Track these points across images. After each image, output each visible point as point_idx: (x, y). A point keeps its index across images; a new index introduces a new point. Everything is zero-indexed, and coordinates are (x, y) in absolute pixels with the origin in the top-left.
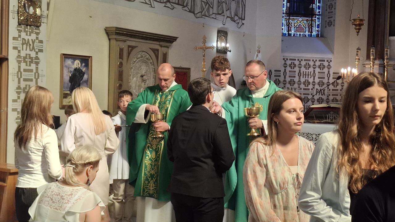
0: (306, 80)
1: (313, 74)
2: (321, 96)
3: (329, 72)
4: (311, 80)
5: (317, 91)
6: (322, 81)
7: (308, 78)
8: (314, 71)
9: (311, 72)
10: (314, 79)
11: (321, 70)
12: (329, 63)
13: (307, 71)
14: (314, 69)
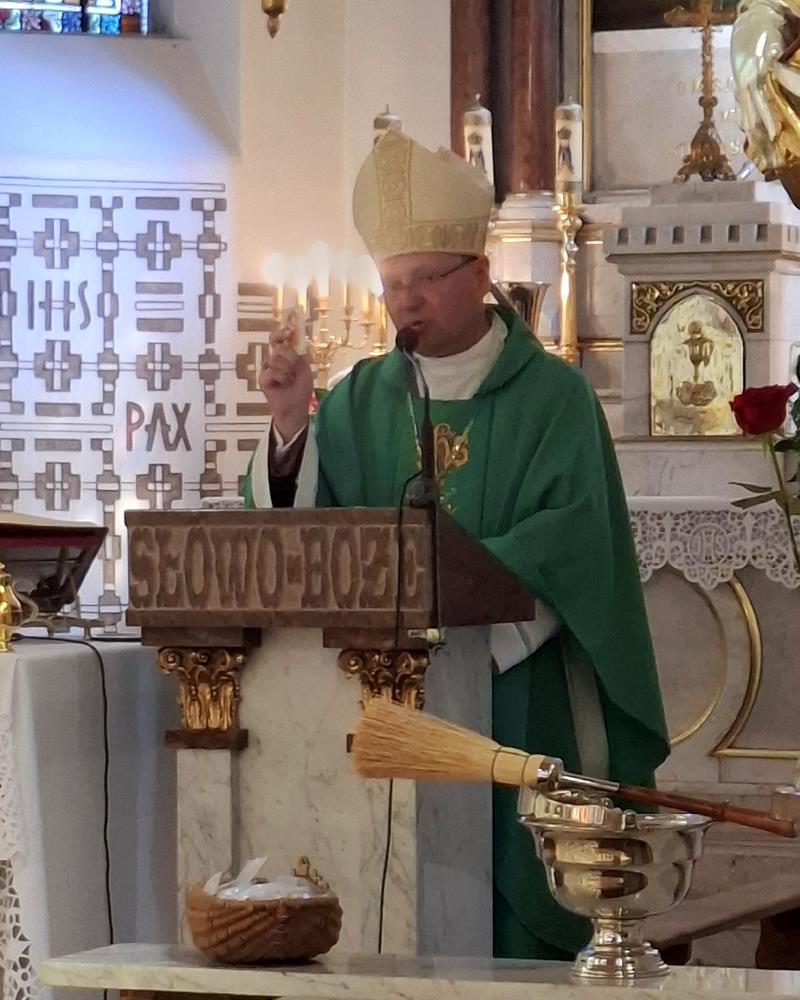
0: (51, 344)
1: (100, 299)
2: (159, 455)
3: (209, 279)
4: (87, 343)
5: (135, 417)
6: (165, 347)
7: (67, 327)
8: (107, 276)
9: (85, 284)
10: (109, 334)
11: (151, 266)
12: (208, 216)
13: (57, 277)
14: (107, 266)
